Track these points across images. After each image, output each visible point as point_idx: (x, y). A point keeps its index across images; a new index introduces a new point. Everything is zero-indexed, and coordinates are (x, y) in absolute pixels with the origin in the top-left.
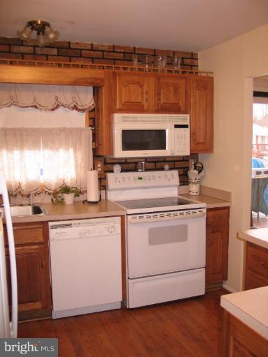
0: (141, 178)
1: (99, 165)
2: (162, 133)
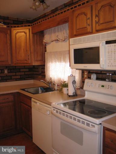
0: (103, 86)
1: (86, 73)
2: (96, 50)
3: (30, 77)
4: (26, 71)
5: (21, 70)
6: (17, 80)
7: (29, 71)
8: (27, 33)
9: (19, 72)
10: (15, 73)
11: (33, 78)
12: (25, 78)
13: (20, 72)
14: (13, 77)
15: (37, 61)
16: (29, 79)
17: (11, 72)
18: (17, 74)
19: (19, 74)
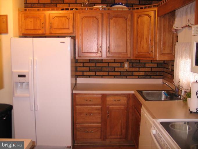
3: (158, 75)
4: (153, 66)
5: (147, 65)
6: (139, 77)
7: (157, 67)
8: (151, 16)
9: (143, 67)
10: (138, 69)
11: (162, 77)
12: (151, 76)
13: (145, 67)
14: (135, 74)
15: (164, 54)
16: (156, 77)
17: (133, 67)
18: (141, 69)
19: (144, 69)
